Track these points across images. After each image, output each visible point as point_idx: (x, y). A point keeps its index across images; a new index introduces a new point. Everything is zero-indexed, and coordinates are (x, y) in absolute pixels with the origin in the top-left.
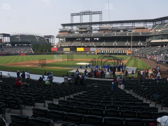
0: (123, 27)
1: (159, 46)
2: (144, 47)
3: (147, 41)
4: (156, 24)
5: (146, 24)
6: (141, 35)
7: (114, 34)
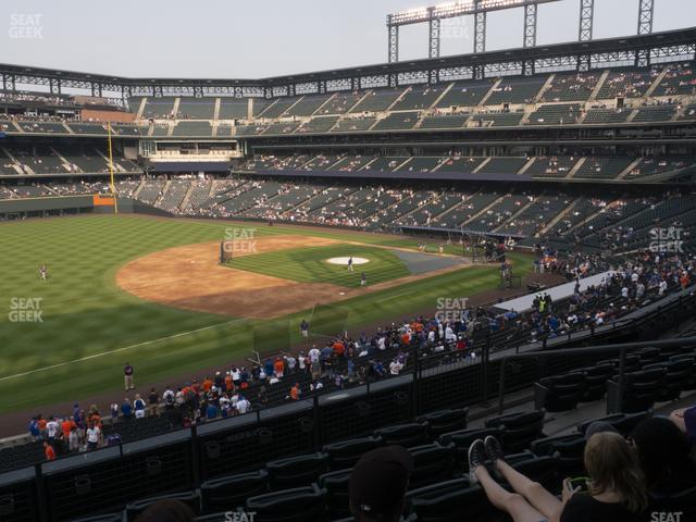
0: (16, 93)
1: (186, 176)
2: (136, 177)
3: (129, 154)
4: (133, 94)
5: (100, 89)
6: (116, 135)
7: (11, 127)
